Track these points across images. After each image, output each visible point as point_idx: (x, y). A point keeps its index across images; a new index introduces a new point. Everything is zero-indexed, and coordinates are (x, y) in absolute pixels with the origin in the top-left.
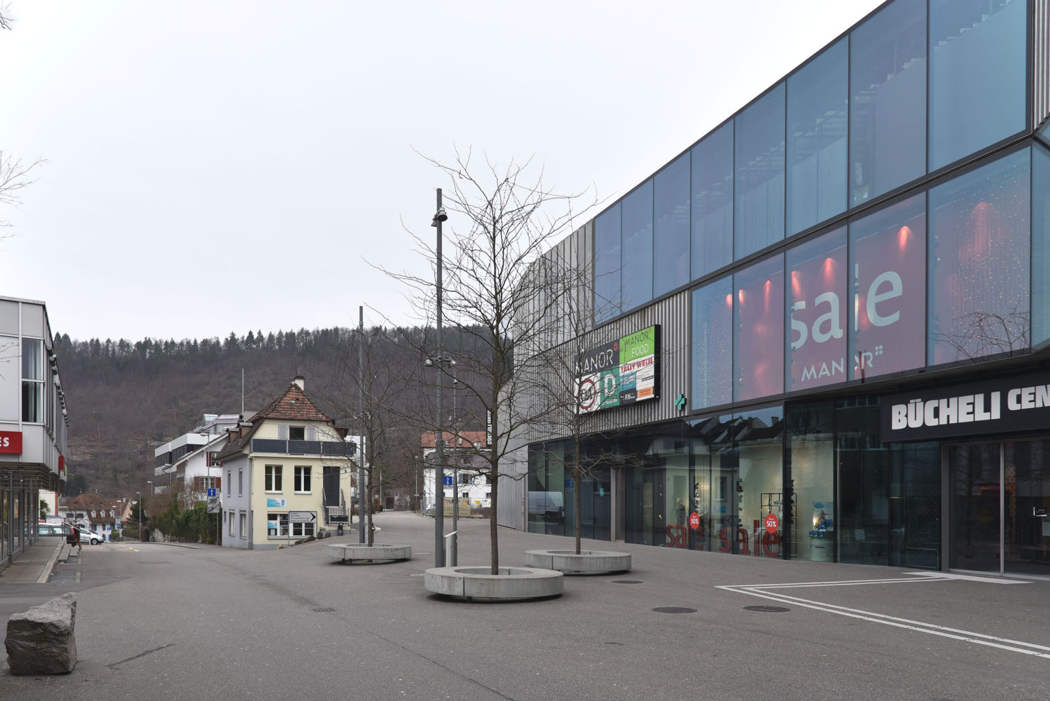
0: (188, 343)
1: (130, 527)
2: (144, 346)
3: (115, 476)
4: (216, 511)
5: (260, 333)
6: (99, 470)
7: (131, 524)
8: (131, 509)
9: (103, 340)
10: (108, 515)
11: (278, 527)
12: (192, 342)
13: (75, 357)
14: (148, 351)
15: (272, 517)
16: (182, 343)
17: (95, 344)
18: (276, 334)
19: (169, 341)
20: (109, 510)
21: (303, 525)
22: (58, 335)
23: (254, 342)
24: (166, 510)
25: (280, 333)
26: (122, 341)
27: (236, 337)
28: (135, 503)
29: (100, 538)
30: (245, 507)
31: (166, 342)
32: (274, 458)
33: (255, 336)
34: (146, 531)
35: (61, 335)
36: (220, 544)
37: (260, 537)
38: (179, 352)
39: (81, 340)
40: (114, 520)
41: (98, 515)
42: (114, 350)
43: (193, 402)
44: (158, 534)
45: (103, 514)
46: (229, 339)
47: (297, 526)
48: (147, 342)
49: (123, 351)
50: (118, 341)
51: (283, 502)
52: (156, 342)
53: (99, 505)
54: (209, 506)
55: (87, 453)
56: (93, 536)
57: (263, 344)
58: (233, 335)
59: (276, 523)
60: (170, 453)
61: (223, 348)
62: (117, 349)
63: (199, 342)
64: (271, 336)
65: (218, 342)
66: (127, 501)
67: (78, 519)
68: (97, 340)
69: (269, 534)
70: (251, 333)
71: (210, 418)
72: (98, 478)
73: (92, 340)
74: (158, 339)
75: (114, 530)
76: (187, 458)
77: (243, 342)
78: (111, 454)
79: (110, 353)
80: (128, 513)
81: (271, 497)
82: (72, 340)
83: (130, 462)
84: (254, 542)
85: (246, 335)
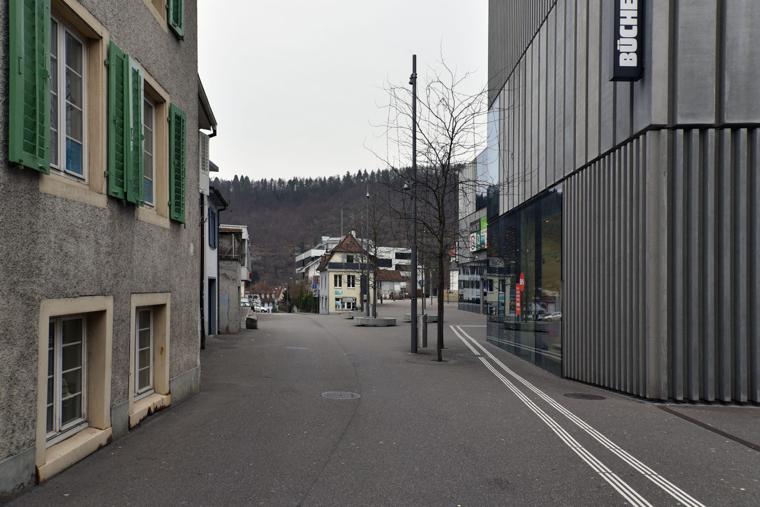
0: (320, 180)
1: (282, 304)
2: (293, 182)
3: (276, 271)
4: (317, 296)
5: (365, 171)
6: (266, 267)
7: (283, 302)
8: (283, 293)
9: (268, 180)
10: (271, 297)
11: (340, 304)
12: (323, 179)
13: (252, 192)
14: (296, 186)
15: (337, 299)
16: (316, 180)
17: (264, 182)
18: (376, 171)
19: (309, 179)
20: (271, 294)
21: (352, 304)
22: (242, 177)
23: (362, 178)
24: (298, 294)
25: (379, 171)
26: (280, 179)
27: (350, 174)
28: (285, 289)
29: (265, 309)
30: (327, 295)
31: (307, 179)
32: (338, 272)
33: (363, 172)
34: (290, 306)
35: (244, 177)
36: (319, 313)
37: (332, 309)
38: (314, 186)
39: (256, 180)
40: (274, 300)
41: (266, 297)
42: (275, 186)
43: (322, 220)
44: (295, 309)
45: (268, 296)
46: (346, 176)
47: (349, 304)
48: (295, 180)
49: (281, 186)
50: (278, 180)
51: (342, 292)
52: (301, 180)
53: (266, 290)
54: (314, 293)
55: (259, 256)
56: (262, 308)
57: (367, 179)
58: (348, 173)
59: (339, 303)
60: (303, 260)
61: (342, 183)
62: (277, 185)
63: (327, 179)
64: (373, 173)
65: (339, 178)
66: (282, 288)
67: (254, 299)
68: (265, 180)
69: (336, 307)
70: (360, 172)
71: (325, 239)
72: (265, 272)
73: (262, 180)
74: (301, 178)
75: (274, 307)
76: (309, 265)
77: (354, 178)
78: (273, 256)
79: (273, 188)
80: (282, 296)
81: (337, 290)
82: (250, 180)
83: (284, 262)
84: (330, 312)
85: (357, 173)
